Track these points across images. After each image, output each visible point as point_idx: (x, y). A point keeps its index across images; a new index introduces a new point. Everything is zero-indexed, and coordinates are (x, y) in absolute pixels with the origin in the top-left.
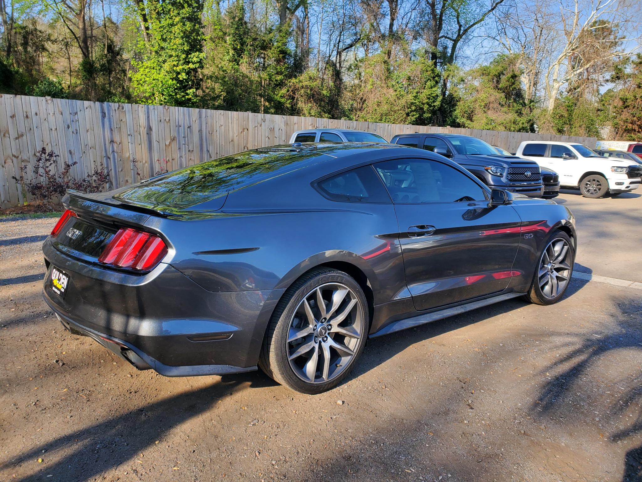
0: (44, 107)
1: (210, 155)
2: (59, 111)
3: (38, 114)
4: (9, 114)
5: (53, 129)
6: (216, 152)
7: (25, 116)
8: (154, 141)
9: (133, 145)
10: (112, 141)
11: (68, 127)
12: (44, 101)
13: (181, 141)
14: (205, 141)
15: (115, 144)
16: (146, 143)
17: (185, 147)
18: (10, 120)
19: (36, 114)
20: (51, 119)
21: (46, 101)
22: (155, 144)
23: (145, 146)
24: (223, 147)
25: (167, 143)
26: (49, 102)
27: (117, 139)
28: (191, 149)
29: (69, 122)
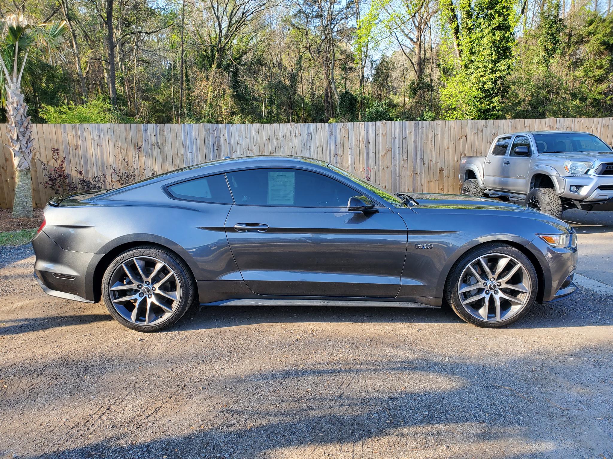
0: (289, 131)
1: (424, 163)
2: (299, 133)
3: (285, 136)
4: (265, 139)
5: (294, 147)
6: (430, 160)
7: (276, 138)
8: (371, 152)
9: (353, 157)
10: (336, 154)
11: (304, 145)
12: (289, 126)
13: (396, 152)
14: (419, 150)
15: (338, 157)
16: (364, 154)
17: (399, 156)
18: (266, 141)
19: (283, 136)
20: (293, 139)
21: (291, 126)
22: (372, 155)
23: (363, 156)
24: (438, 155)
25: (383, 154)
26: (293, 127)
27: (340, 152)
28: (405, 158)
29: (305, 141)
